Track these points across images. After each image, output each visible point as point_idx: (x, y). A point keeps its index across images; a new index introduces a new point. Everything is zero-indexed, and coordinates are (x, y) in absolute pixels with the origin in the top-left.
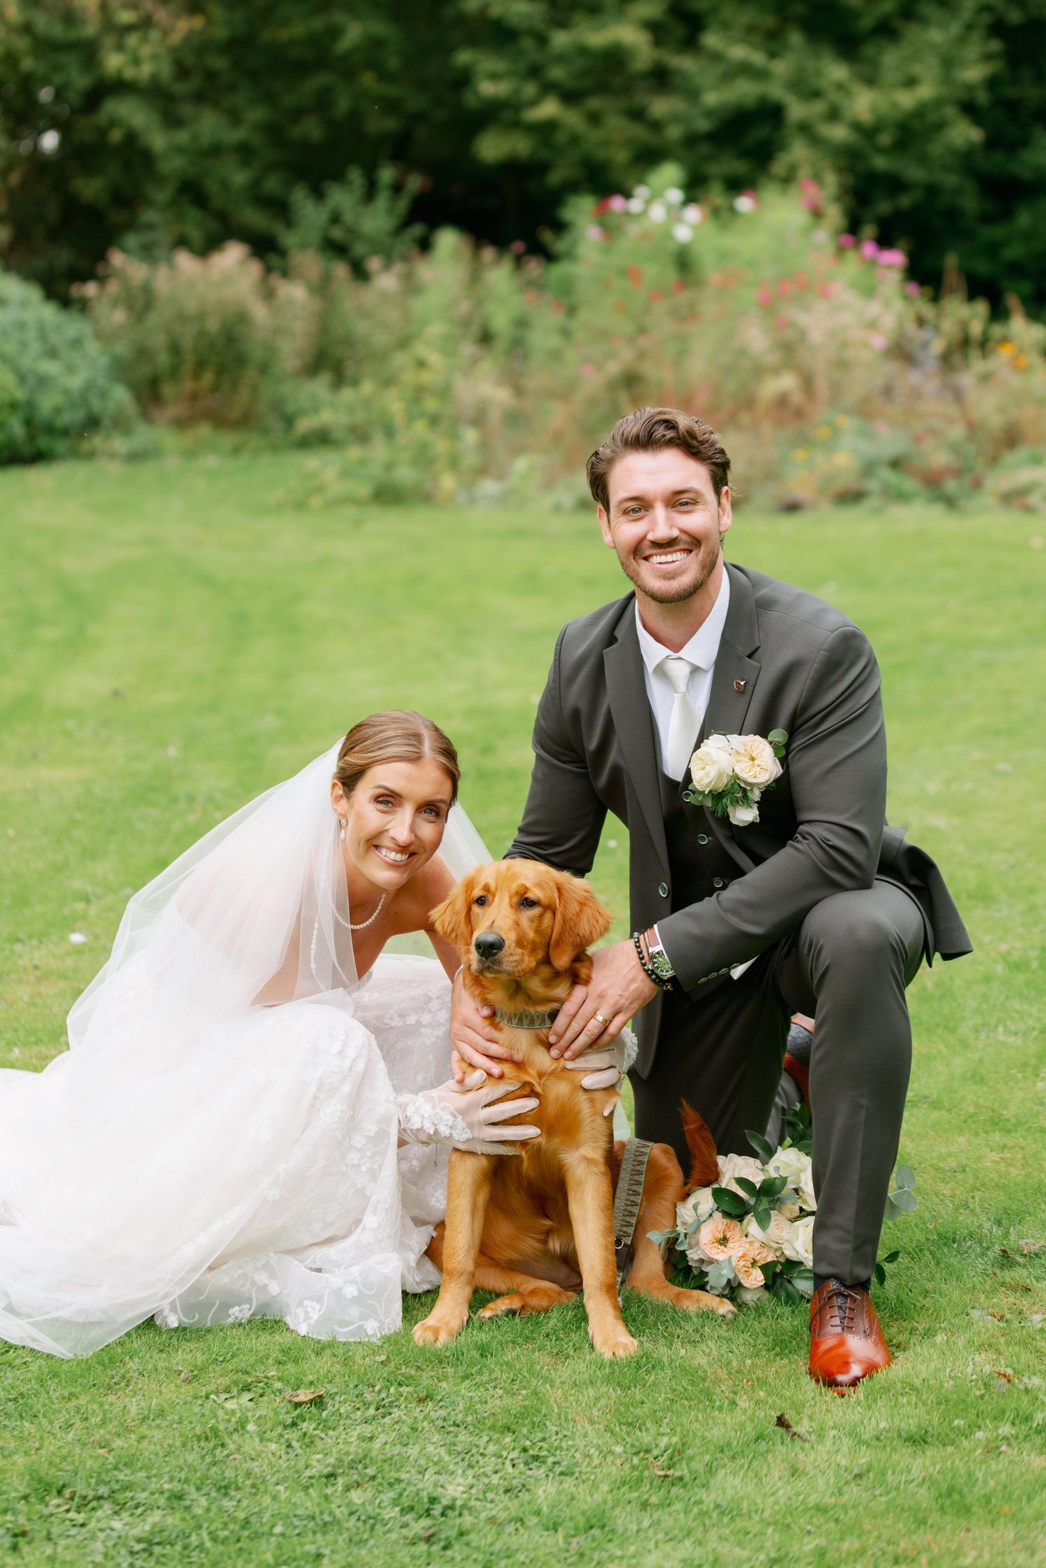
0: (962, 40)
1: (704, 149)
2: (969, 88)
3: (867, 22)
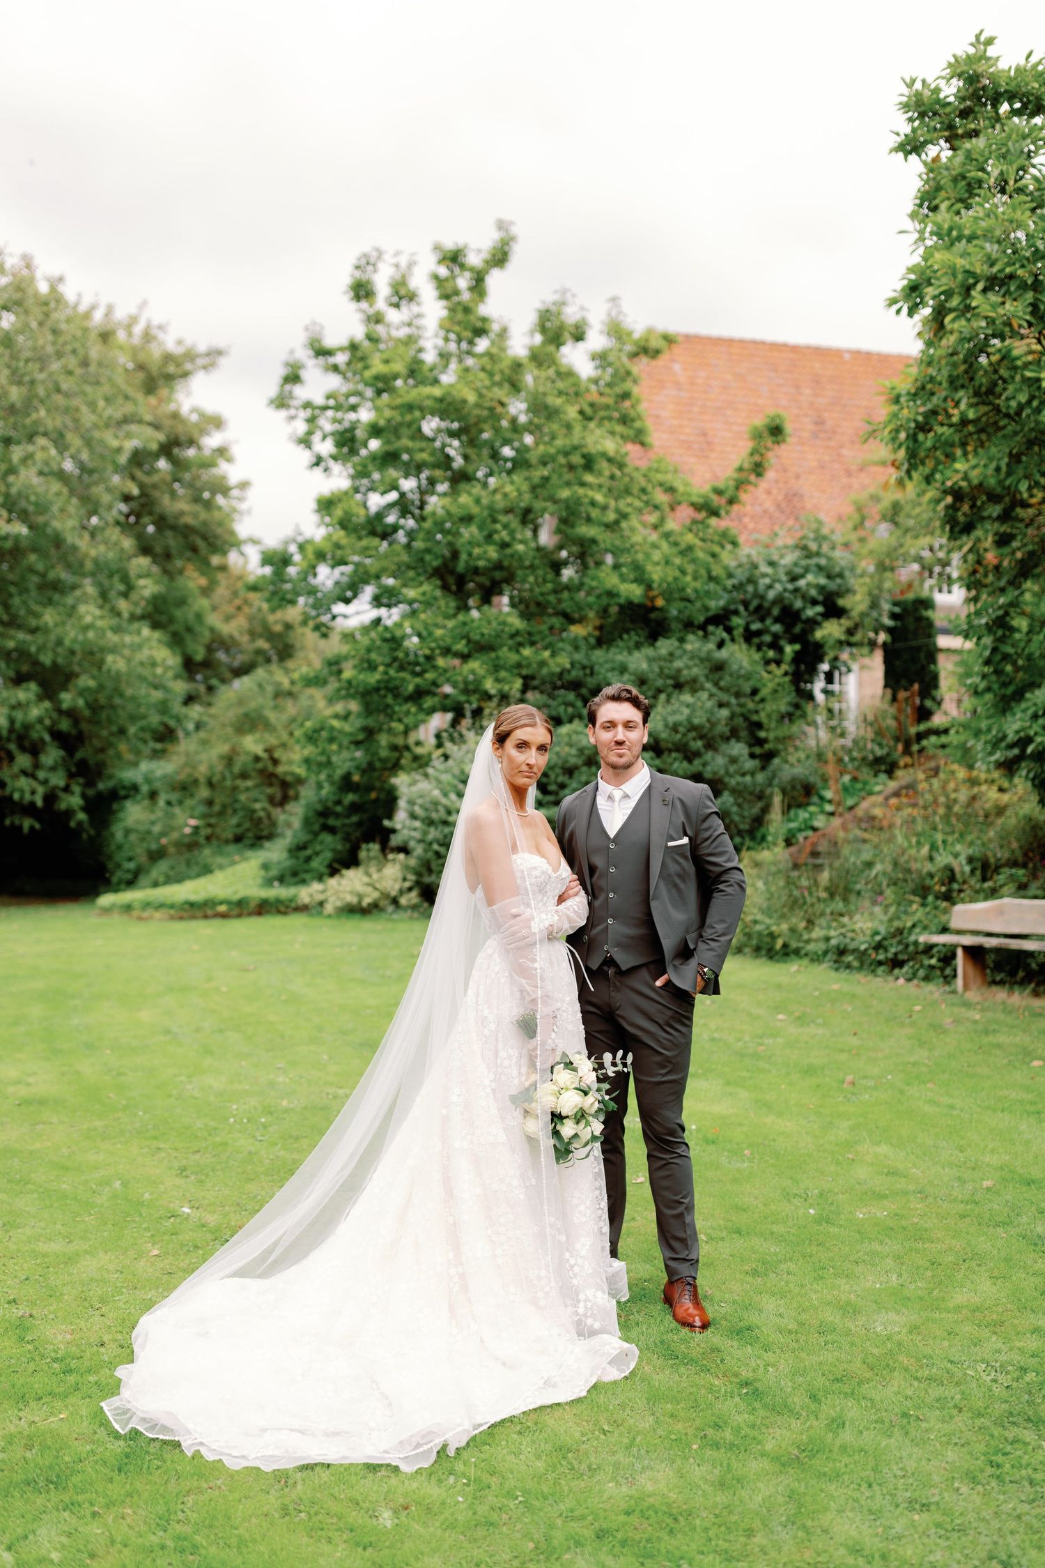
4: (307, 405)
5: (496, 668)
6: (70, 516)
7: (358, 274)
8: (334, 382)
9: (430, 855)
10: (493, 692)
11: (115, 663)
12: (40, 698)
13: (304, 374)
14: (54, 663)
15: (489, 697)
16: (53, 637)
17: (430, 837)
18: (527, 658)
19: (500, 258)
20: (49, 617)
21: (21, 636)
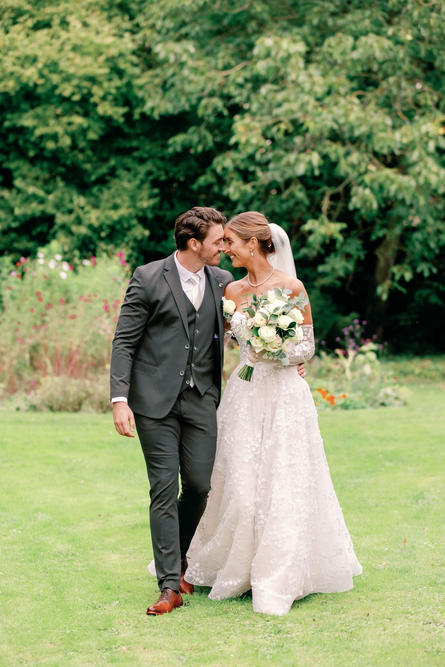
0: (139, 187)
1: (13, 235)
2: (143, 210)
3: (93, 178)
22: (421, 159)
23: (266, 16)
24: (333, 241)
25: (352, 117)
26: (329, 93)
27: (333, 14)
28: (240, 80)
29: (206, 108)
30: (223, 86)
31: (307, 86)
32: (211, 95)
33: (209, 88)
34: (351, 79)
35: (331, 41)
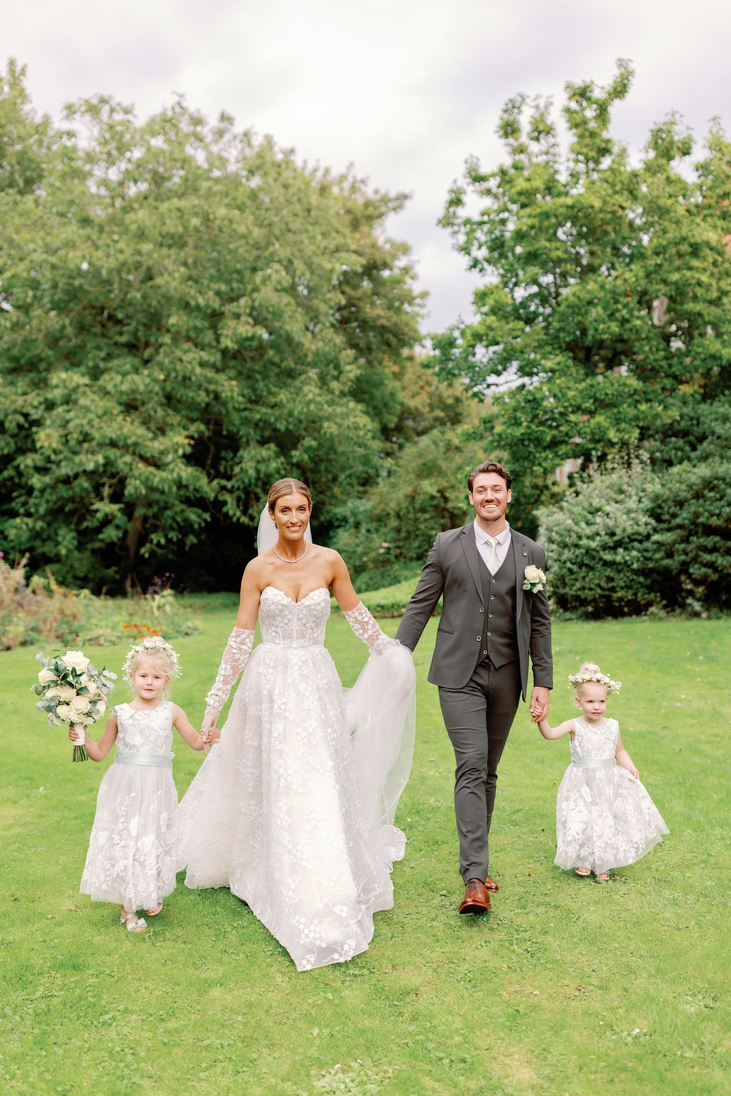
4: (467, 222)
5: (618, 421)
6: (297, 321)
7: (506, 116)
8: (487, 202)
9: (564, 571)
10: (615, 440)
11: (329, 428)
12: (277, 456)
13: (465, 198)
14: (287, 429)
15: (612, 444)
16: (286, 411)
17: (564, 557)
18: (643, 412)
19: (620, 90)
20: (283, 396)
21: (264, 410)
22: (173, 461)
23: (52, 359)
24: (114, 517)
25: (125, 430)
26: (105, 413)
27: (104, 360)
28: (36, 403)
29: (11, 422)
30: (23, 407)
31: (93, 408)
32: (15, 411)
33: (13, 407)
34: (120, 404)
35: (106, 377)
